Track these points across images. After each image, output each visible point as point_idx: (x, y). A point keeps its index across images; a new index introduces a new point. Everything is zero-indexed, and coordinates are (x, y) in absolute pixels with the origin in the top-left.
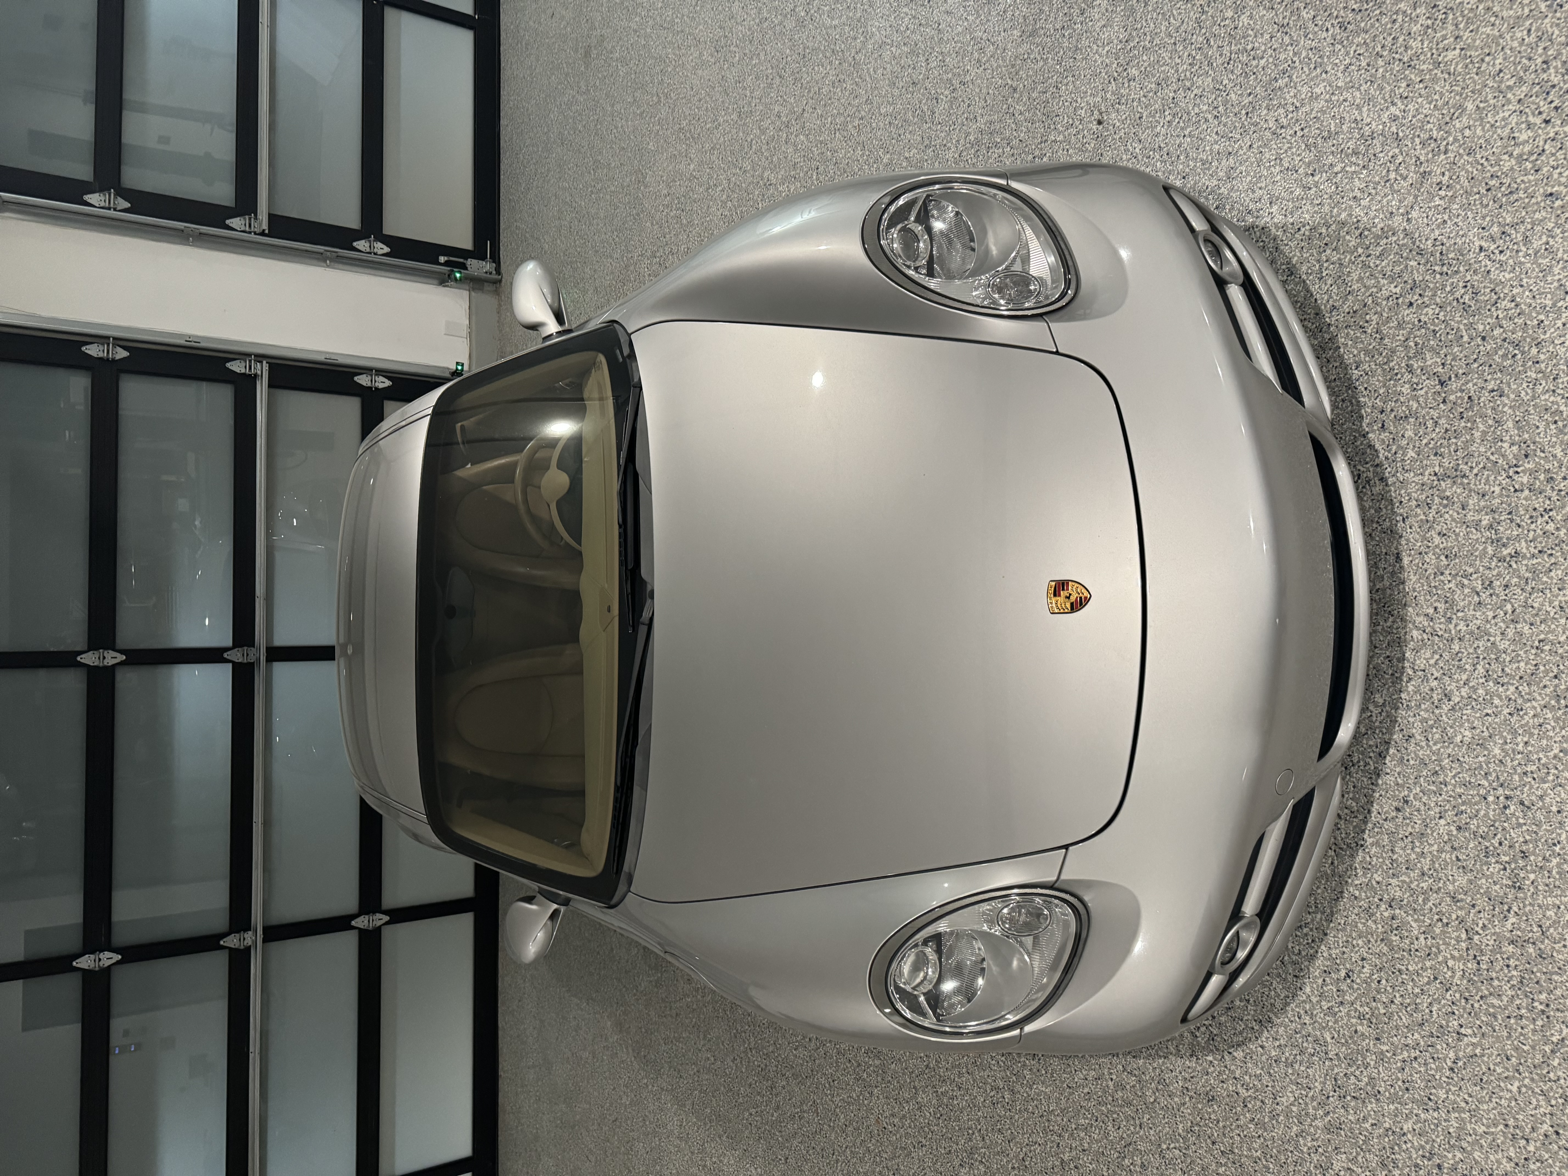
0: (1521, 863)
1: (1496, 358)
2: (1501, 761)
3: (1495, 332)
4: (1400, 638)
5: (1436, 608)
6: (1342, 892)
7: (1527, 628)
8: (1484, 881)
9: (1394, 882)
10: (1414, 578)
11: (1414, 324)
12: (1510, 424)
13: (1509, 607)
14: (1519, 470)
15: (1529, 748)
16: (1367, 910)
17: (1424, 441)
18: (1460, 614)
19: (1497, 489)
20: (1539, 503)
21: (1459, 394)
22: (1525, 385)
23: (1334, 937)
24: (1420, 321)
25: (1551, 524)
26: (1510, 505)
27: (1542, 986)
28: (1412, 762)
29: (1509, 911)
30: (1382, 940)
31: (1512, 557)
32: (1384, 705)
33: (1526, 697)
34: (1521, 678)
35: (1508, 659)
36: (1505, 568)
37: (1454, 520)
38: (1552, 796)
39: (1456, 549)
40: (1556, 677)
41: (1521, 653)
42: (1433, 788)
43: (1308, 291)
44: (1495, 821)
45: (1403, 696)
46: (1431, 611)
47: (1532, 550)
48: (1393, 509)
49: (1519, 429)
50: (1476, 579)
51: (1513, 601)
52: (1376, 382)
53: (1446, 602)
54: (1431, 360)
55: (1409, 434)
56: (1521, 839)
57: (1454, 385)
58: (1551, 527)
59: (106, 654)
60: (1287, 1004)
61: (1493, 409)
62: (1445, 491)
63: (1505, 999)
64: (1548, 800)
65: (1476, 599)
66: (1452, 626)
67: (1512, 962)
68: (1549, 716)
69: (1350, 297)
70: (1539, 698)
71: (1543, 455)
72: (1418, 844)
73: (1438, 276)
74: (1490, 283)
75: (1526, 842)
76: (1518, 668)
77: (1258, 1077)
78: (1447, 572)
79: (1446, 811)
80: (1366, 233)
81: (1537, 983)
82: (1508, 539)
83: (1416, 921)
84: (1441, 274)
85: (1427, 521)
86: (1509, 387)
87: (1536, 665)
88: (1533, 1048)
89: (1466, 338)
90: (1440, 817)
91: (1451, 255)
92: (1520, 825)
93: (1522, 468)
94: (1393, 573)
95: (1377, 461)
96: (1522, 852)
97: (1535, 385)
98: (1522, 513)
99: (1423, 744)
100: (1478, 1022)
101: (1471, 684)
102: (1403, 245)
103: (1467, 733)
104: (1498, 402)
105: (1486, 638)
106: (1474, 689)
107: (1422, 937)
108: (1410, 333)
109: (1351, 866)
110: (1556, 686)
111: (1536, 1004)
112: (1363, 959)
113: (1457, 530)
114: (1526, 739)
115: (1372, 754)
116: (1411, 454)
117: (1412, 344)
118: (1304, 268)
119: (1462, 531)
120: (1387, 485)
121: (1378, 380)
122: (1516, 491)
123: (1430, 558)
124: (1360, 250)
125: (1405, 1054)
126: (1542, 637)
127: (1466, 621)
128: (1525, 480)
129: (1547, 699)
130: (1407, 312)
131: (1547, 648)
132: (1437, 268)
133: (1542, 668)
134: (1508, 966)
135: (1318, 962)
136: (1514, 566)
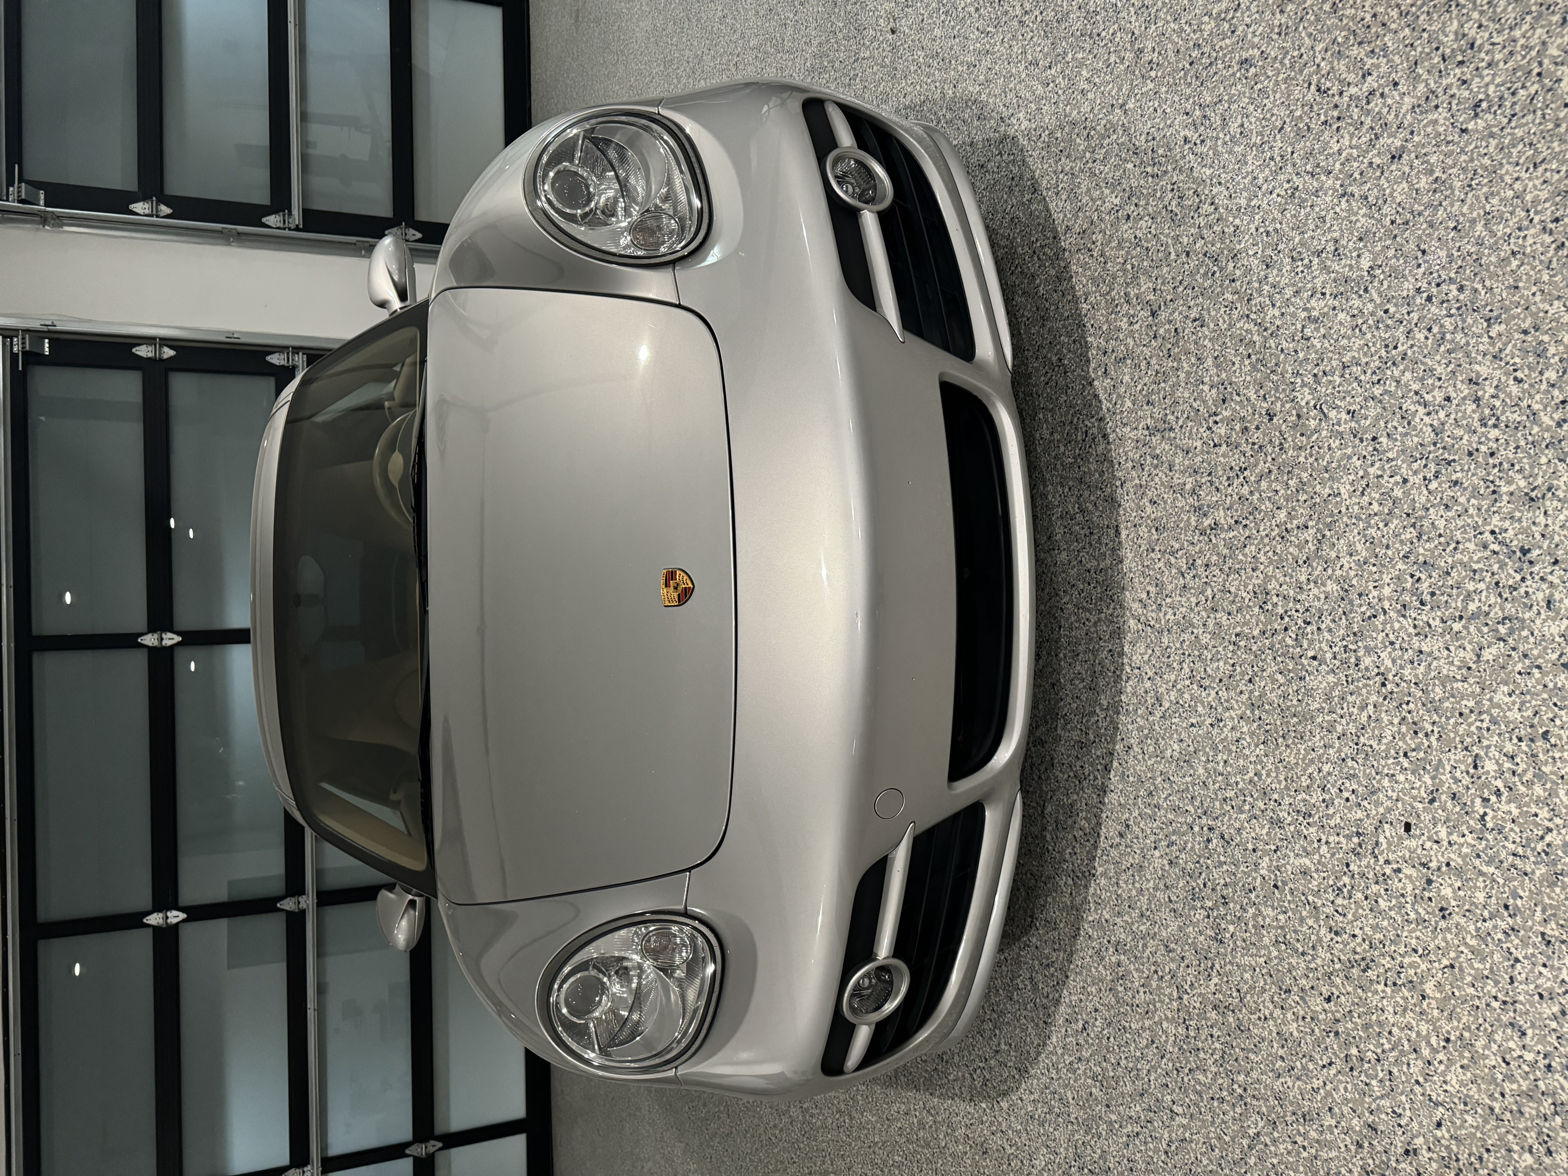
0: (1222, 910)
1: (1198, 277)
2: (1204, 783)
3: (1198, 245)
4: (1119, 628)
5: (1148, 592)
6: (1079, 929)
7: (1225, 618)
8: (1191, 929)
9: (1118, 920)
10: (1130, 556)
11: (1131, 243)
12: (1210, 361)
13: (1209, 592)
14: (1218, 419)
15: (1229, 769)
16: (1098, 952)
17: (1139, 388)
18: (1168, 600)
19: (1199, 444)
20: (1236, 460)
21: (1167, 327)
22: (1223, 310)
23: (1074, 981)
24: (1136, 237)
25: (1246, 487)
26: (1209, 464)
27: (1240, 1065)
28: (1131, 779)
29: (1212, 968)
30: (1110, 990)
31: (1212, 529)
32: (1107, 709)
33: (1225, 704)
34: (1221, 681)
35: (1209, 657)
36: (1207, 544)
37: (1162, 484)
38: (1248, 830)
39: (1164, 520)
40: (1250, 681)
41: (1220, 649)
42: (1148, 811)
43: (1048, 210)
44: (1199, 857)
45: (1123, 698)
46: (1144, 596)
47: (1229, 519)
48: (1113, 471)
49: (1217, 366)
50: (1182, 557)
51: (1213, 584)
52: (1100, 315)
53: (1157, 585)
54: (1146, 285)
55: (1127, 378)
56: (1222, 882)
57: (1163, 316)
58: (1245, 491)
59: (164, 636)
60: (1039, 1054)
61: (1196, 343)
62: (1155, 448)
63: (1210, 1076)
64: (1244, 835)
65: (1182, 581)
66: (1161, 615)
67: (1216, 1032)
68: (1245, 729)
69: (1080, 214)
70: (1236, 707)
71: (1238, 399)
72: (1137, 878)
73: (1150, 179)
74: (1193, 183)
75: (1226, 885)
76: (1218, 668)
77: (1018, 1132)
78: (1157, 548)
79: (1160, 840)
80: (1092, 133)
81: (1236, 1060)
82: (1208, 506)
83: (1137, 970)
84: (1153, 177)
85: (1141, 486)
86: (1209, 312)
87: (1233, 665)
88: (1233, 1139)
89: (1173, 256)
90: (1155, 848)
91: (1161, 152)
92: (1222, 864)
93: (1220, 417)
94: (1113, 550)
95: (1101, 415)
96: (1223, 897)
97: (1231, 310)
98: (1220, 473)
99: (1140, 757)
100: (1187, 1100)
101: (1179, 687)
102: (1123, 144)
103: (1176, 747)
104: (1200, 334)
105: (1190, 630)
106: (1181, 693)
107: (1142, 990)
108: (1128, 253)
109: (1085, 898)
110: (1251, 692)
111: (1235, 1086)
112: (1096, 1010)
113: (1166, 496)
114: (1225, 757)
115: (1099, 767)
116: (1128, 404)
117: (1129, 267)
118: (1045, 182)
119: (1168, 496)
120: (1108, 443)
121: (1102, 315)
122: (1215, 446)
123: (1143, 530)
124: (1088, 155)
125: (1130, 1128)
126: (1238, 629)
127: (1173, 608)
128: (1222, 431)
129: (1243, 708)
130: (1126, 227)
131: (1242, 643)
132: (1149, 169)
133: (1238, 668)
134: (1212, 1036)
135: (1062, 1009)
136: (1214, 541)
